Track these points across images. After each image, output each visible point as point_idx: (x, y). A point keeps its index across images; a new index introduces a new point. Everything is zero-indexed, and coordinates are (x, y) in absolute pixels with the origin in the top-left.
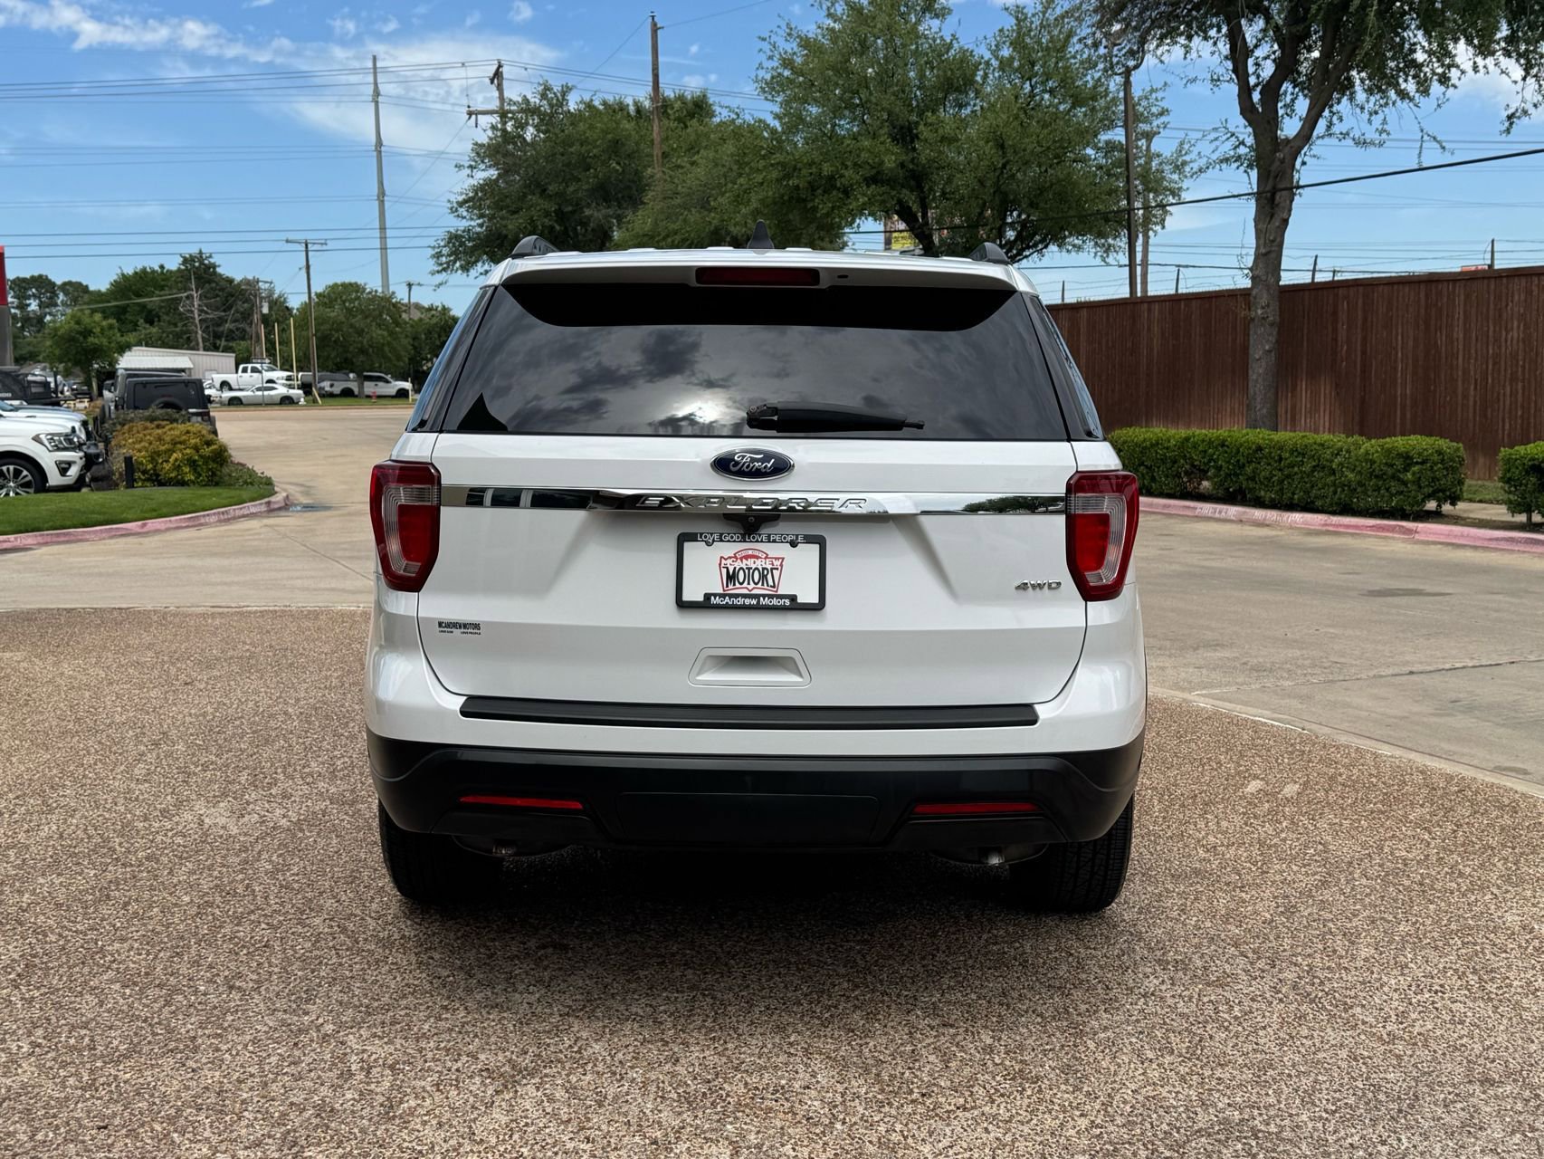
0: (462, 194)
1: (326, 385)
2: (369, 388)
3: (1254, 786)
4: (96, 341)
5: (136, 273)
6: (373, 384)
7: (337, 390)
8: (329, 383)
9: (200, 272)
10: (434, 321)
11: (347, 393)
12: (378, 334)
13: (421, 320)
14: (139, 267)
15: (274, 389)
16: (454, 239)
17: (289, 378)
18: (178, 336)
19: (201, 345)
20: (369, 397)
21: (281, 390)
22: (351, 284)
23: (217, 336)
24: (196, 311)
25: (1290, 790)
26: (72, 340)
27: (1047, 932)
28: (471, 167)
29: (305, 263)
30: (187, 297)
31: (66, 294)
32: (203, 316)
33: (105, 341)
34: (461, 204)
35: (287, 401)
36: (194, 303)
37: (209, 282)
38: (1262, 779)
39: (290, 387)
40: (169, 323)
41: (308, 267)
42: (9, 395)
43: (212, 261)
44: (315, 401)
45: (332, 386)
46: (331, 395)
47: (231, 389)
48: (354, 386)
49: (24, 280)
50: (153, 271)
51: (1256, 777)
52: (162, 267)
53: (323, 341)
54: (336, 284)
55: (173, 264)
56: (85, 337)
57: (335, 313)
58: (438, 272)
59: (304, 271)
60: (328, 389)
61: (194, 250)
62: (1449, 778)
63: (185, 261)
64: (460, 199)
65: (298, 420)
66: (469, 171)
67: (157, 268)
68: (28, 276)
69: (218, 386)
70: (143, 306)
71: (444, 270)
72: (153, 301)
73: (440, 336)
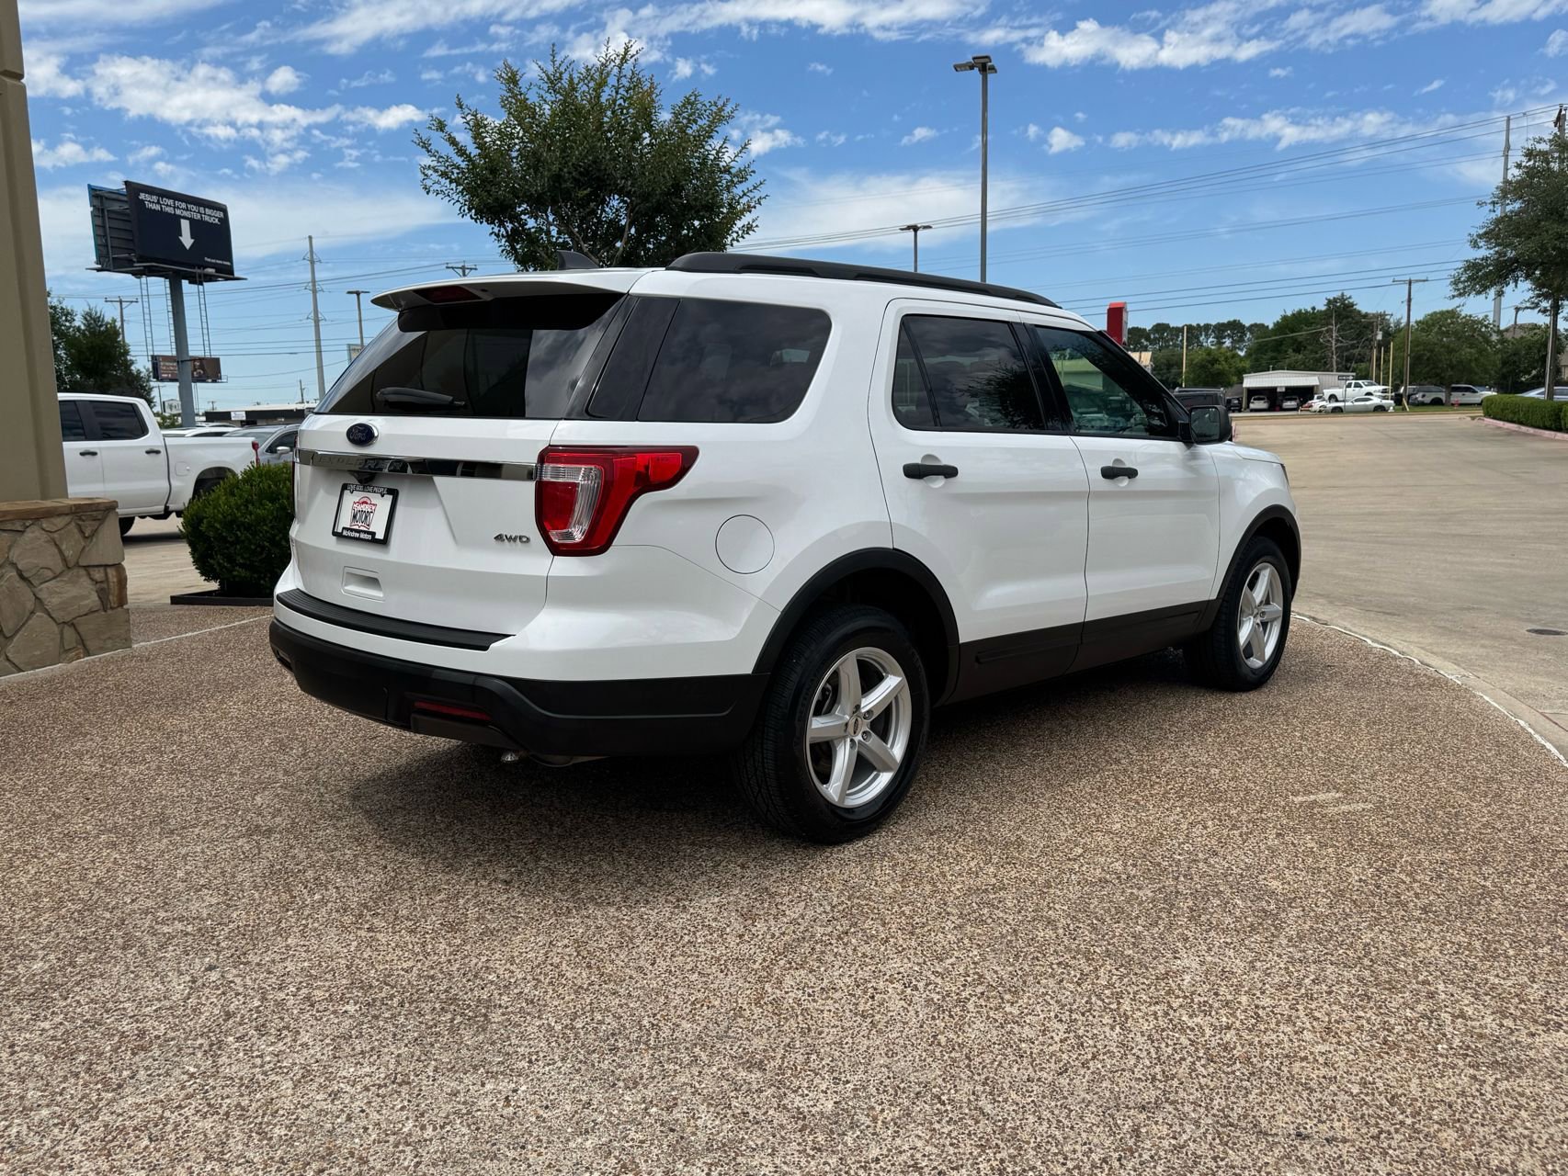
0: (1483, 227)
1: (1419, 396)
2: (1457, 397)
4: (1220, 367)
5: (1294, 315)
6: (1460, 394)
7: (1428, 399)
8: (1421, 394)
9: (1341, 311)
10: (1536, 338)
11: (1437, 402)
12: (1467, 352)
13: (1522, 338)
14: (1297, 309)
15: (1370, 399)
17: (1384, 391)
18: (1318, 361)
19: (1335, 367)
20: (1453, 405)
21: (1376, 401)
22: (1448, 312)
23: (1349, 360)
24: (1334, 342)
28: (1494, 203)
29: (1407, 297)
30: (1327, 331)
31: (1251, 333)
32: (1339, 344)
34: (1480, 236)
35: (1380, 409)
36: (1333, 337)
37: (1347, 317)
39: (1385, 398)
40: (1312, 351)
41: (1409, 300)
43: (1351, 301)
44: (1404, 409)
45: (1423, 396)
46: (1423, 404)
47: (1337, 401)
48: (1442, 396)
50: (1307, 312)
52: (1314, 308)
53: (1417, 360)
54: (1435, 313)
55: (1321, 307)
57: (1432, 337)
59: (1406, 303)
60: (1420, 399)
61: (1337, 295)
63: (1330, 302)
64: (1481, 232)
66: (1491, 207)
67: (1309, 309)
69: (1327, 398)
70: (1294, 340)
72: (1302, 334)
73: (1539, 351)
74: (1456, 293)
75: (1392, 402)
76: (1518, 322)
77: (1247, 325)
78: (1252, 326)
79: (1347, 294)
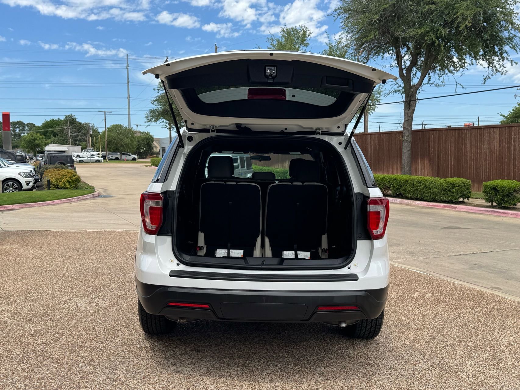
0: (155, 98)
1: (110, 156)
2: (124, 157)
3: (416, 294)
4: (38, 142)
5: (50, 121)
6: (125, 156)
7: (114, 158)
8: (111, 156)
9: (71, 121)
10: (145, 136)
11: (117, 159)
12: (127, 141)
13: (140, 136)
14: (52, 119)
15: (94, 157)
16: (152, 112)
17: (98, 154)
18: (63, 140)
19: (71, 143)
20: (124, 160)
21: (96, 158)
22: (119, 125)
23: (76, 141)
24: (69, 133)
25: (428, 295)
26: (30, 142)
27: (356, 346)
28: (158, 89)
29: (104, 118)
30: (67, 128)
31: (28, 127)
32: (72, 134)
33: (40, 142)
34: (155, 101)
35: (98, 161)
36: (69, 131)
37: (74, 124)
38: (419, 292)
39: (99, 157)
40: (61, 136)
41: (105, 119)
42: (10, 159)
43: (75, 117)
44: (107, 161)
45: (112, 157)
46: (112, 159)
47: (80, 157)
48: (119, 157)
49: (15, 122)
50: (56, 120)
51: (417, 291)
52: (59, 119)
53: (110, 142)
54: (114, 125)
55: (62, 118)
56: (34, 141)
57: (114, 134)
58: (147, 122)
59: (104, 121)
60: (111, 157)
61: (69, 114)
62: (478, 292)
63: (66, 117)
64: (155, 99)
65: (102, 167)
66: (157, 91)
67: (57, 119)
68: (16, 121)
69: (76, 156)
70: (53, 131)
71: (149, 121)
72: (56, 129)
73: (146, 141)
74: (148, 121)
75: (102, 158)
76: (138, 130)
77: (26, 123)
78: (28, 124)
79: (73, 114)
